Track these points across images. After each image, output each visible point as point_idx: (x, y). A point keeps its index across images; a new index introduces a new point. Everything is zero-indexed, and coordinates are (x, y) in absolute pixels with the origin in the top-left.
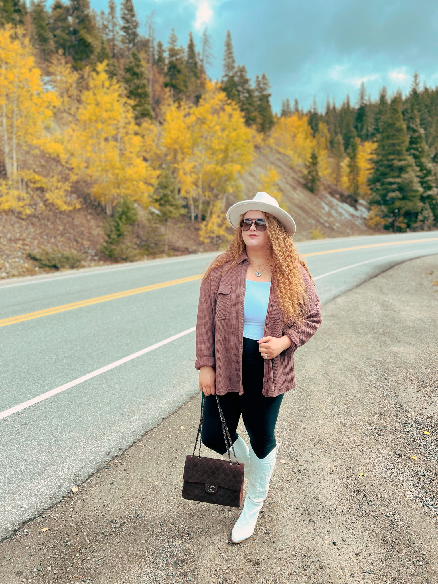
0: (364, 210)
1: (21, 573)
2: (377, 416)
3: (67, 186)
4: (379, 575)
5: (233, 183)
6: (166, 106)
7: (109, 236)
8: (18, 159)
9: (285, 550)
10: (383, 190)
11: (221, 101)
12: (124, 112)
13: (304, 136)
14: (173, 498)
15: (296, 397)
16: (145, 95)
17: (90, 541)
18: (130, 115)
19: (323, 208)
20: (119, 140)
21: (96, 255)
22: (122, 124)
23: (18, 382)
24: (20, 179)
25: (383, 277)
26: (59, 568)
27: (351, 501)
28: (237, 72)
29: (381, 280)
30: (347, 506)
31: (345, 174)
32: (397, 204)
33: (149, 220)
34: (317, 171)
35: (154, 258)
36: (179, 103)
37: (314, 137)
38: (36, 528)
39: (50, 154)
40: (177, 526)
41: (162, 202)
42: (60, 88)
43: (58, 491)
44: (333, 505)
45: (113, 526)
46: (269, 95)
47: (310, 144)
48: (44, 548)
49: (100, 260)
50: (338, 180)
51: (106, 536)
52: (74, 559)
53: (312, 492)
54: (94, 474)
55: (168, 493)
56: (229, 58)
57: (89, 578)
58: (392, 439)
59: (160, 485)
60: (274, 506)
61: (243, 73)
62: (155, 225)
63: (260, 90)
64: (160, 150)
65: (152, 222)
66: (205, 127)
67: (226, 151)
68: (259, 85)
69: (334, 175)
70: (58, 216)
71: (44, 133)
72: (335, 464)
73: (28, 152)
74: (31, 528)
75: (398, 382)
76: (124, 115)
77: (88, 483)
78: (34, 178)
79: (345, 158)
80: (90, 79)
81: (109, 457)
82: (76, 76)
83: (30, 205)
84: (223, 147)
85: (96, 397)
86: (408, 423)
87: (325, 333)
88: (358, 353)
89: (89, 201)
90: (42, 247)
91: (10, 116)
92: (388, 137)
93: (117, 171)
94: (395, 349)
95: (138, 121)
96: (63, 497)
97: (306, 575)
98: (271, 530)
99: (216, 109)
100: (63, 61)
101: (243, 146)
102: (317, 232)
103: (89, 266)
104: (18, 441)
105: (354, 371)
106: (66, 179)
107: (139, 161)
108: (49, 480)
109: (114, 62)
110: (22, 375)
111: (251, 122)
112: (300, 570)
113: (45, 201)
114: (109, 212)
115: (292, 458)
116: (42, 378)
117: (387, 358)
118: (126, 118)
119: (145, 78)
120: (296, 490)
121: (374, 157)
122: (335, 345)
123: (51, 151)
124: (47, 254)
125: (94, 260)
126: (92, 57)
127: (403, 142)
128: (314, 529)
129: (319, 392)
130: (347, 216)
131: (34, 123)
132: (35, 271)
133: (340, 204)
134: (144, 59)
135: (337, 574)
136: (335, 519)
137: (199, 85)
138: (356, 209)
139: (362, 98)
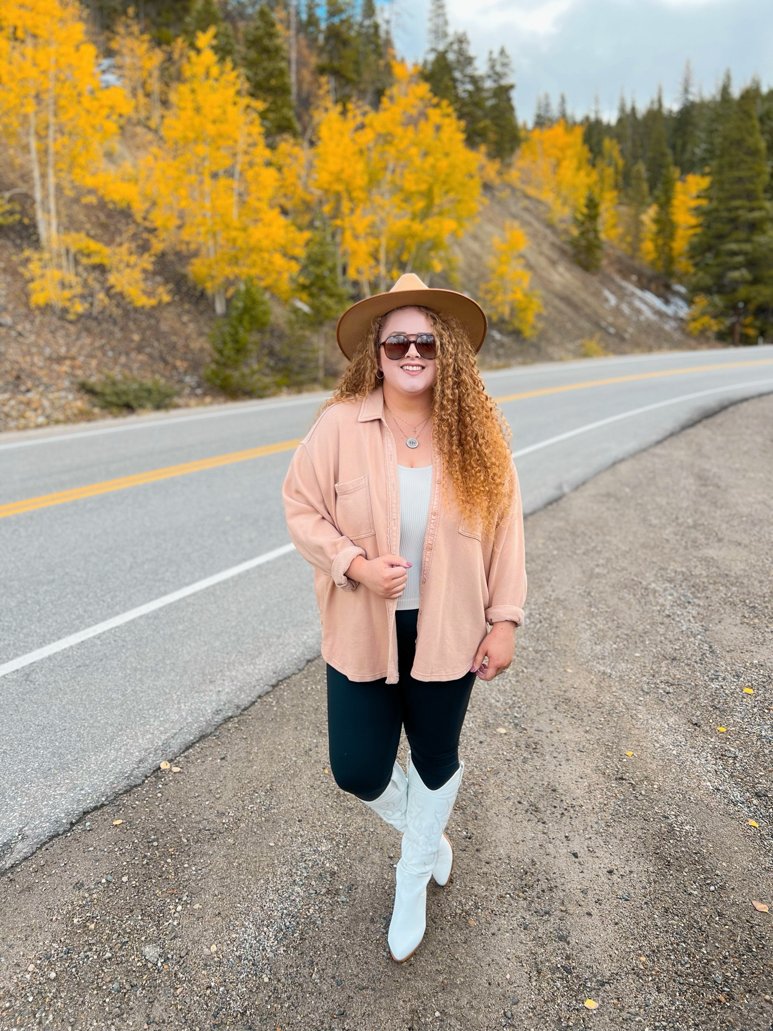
0: (681, 303)
1: (82, 885)
2: (666, 662)
3: (147, 262)
4: (643, 903)
5: (442, 254)
6: (322, 110)
7: (220, 352)
8: (58, 213)
9: (495, 863)
10: (718, 265)
11: (422, 99)
12: (246, 124)
13: (574, 164)
14: (319, 782)
15: (530, 631)
16: (284, 90)
17: (188, 841)
18: (257, 130)
19: (606, 300)
20: (237, 176)
21: (199, 386)
22: (241, 146)
23: (70, 599)
24: (63, 251)
25: (705, 426)
26: (141, 879)
27: (608, 793)
28: (452, 44)
29: (702, 433)
30: (601, 800)
31: (650, 236)
32: (743, 292)
33: (290, 322)
34: (596, 232)
35: (300, 392)
36: (344, 106)
37: (594, 165)
38: (105, 820)
39: (114, 203)
40: (325, 823)
41: (314, 290)
42: (131, 80)
43: (139, 767)
44: (578, 798)
45: (224, 821)
46: (512, 87)
47: (587, 181)
48: (116, 849)
49: (205, 394)
50: (635, 247)
51: (214, 835)
52: (163, 866)
53: (546, 779)
54: (194, 743)
55: (313, 775)
56: (438, 15)
57: (187, 893)
58: (687, 700)
59: (300, 762)
60: (482, 798)
61: (464, 46)
62: (300, 333)
63: (495, 77)
64: (311, 193)
65: (297, 326)
66: (391, 151)
67: (428, 195)
68: (493, 67)
69: (629, 239)
70: (132, 315)
71: (103, 163)
72: (588, 736)
73: (76, 200)
74: (96, 821)
75: (710, 608)
76: (245, 130)
77: (185, 757)
78: (88, 248)
79: (649, 205)
80: (184, 61)
81: (219, 718)
82: (158, 57)
83: (83, 297)
84: (424, 187)
85: (198, 625)
86: (718, 674)
87: (591, 524)
88: (645, 559)
89: (184, 289)
90: (106, 371)
91: (43, 133)
92: (731, 166)
93: (234, 234)
94: (711, 553)
95: (270, 140)
96: (147, 777)
97: (525, 899)
98: (475, 833)
99: (411, 117)
100: (136, 29)
101: (463, 185)
102: (593, 345)
103: (187, 406)
104: (73, 691)
105: (634, 589)
106: (144, 248)
107: (274, 215)
108: (123, 750)
109: (226, 29)
110: (77, 588)
111: (478, 139)
112: (517, 892)
113: (108, 290)
114: (220, 308)
115: (516, 725)
116: (110, 592)
117: (696, 567)
118: (250, 135)
119: (283, 59)
120: (520, 774)
121: (704, 203)
122: (607, 545)
123: (116, 197)
124: (114, 383)
125: (196, 395)
126: (188, 19)
127: (759, 175)
128: (544, 833)
129: (572, 622)
130: (648, 313)
131: (86, 147)
132: (93, 414)
133: (638, 292)
134: (281, 21)
135: (575, 898)
136: (580, 819)
137: (382, 69)
138: (667, 302)
139: (686, 91)
